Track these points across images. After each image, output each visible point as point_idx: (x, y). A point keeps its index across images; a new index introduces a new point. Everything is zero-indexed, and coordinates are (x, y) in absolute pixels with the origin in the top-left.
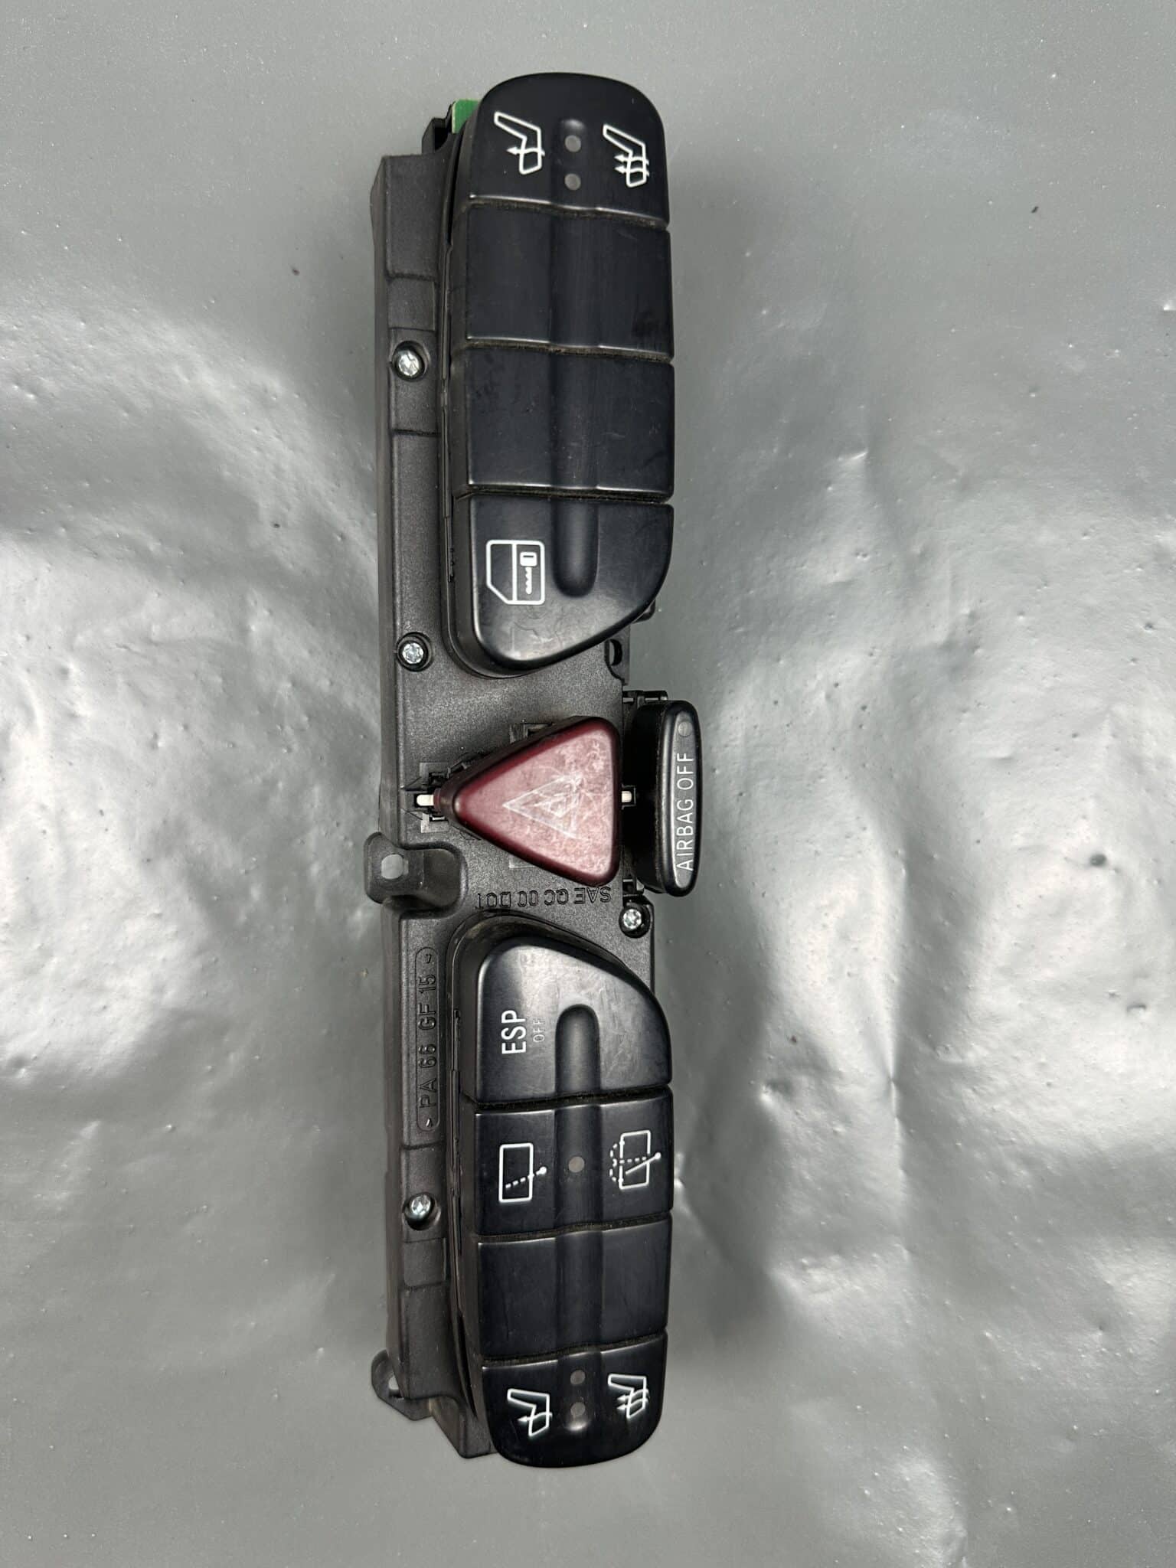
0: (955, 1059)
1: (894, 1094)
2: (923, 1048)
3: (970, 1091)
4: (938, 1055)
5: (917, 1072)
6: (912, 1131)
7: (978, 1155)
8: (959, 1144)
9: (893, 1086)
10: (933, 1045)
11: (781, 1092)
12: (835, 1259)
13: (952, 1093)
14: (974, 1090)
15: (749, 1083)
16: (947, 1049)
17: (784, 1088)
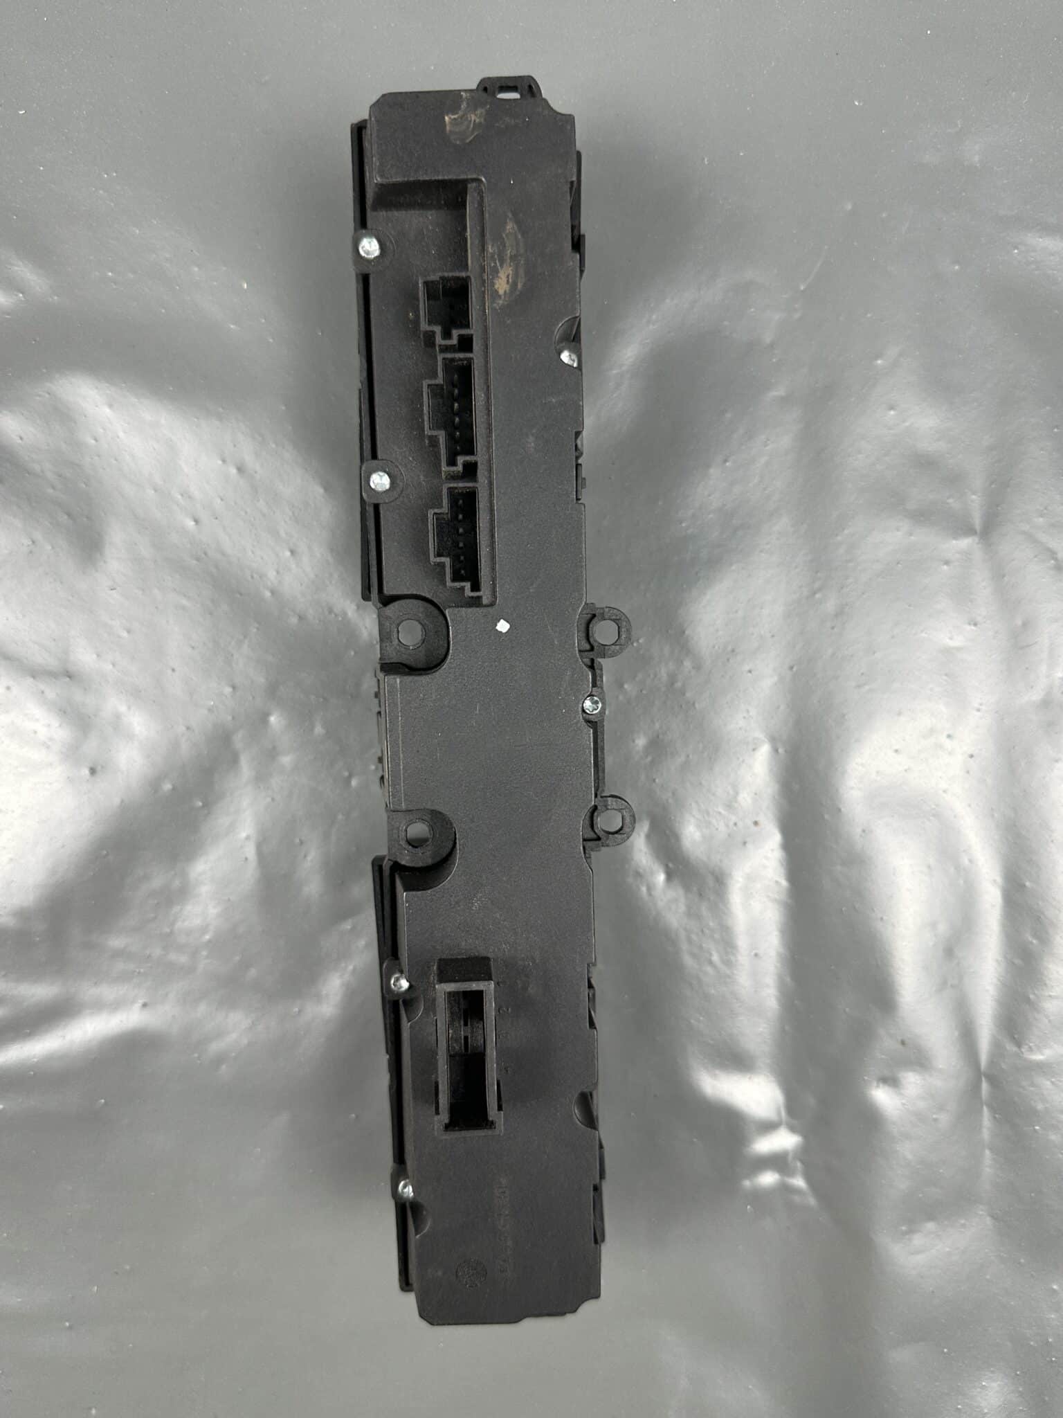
0: (1038, 1057)
1: (985, 1086)
2: (1011, 1048)
3: (1048, 1083)
4: (1022, 1053)
5: (1004, 1066)
6: (997, 1116)
7: (1053, 1137)
8: (1037, 1128)
9: (983, 1079)
10: (1019, 1045)
11: (889, 1085)
12: (931, 1226)
13: (1033, 1085)
14: (1052, 1082)
15: (864, 1079)
16: (1030, 1047)
17: (891, 1081)
